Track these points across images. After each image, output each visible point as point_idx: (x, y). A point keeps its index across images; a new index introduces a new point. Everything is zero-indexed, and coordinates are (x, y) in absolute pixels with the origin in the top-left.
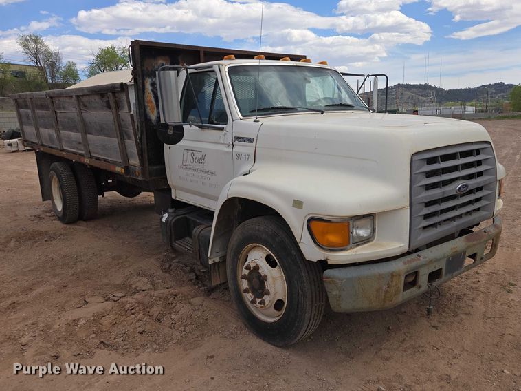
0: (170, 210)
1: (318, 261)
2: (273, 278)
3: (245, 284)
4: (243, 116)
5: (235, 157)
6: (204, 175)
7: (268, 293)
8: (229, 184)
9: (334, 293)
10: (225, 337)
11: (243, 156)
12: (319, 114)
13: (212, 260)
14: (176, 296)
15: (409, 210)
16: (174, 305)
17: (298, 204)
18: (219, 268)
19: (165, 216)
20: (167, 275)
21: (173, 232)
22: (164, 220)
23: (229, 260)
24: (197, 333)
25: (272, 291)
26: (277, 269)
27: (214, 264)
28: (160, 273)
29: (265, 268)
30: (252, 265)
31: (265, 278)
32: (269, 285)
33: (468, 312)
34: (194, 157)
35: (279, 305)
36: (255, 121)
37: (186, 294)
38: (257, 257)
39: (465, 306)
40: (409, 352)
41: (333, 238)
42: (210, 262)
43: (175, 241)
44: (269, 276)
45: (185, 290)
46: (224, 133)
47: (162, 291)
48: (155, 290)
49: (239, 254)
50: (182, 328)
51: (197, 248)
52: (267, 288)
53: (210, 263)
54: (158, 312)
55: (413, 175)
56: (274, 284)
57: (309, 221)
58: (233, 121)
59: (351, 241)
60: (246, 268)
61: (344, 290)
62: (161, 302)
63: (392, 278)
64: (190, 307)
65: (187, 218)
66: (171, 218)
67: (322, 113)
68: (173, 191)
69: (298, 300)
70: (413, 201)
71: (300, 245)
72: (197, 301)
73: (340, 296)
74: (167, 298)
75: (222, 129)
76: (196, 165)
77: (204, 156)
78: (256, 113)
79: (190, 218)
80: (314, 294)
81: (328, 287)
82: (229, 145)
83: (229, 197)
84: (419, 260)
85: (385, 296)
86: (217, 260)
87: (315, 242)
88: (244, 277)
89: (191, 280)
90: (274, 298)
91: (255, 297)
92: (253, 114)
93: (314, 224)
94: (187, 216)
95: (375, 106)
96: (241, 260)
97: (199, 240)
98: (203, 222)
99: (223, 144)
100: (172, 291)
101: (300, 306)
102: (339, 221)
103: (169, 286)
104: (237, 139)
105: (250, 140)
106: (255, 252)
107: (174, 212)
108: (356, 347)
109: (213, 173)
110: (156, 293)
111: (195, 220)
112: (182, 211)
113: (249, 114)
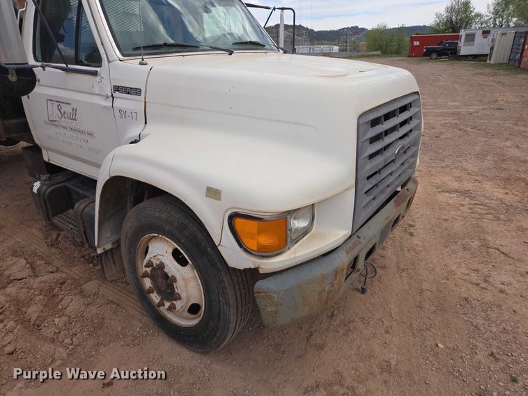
0: (44, 177)
1: (245, 269)
2: (184, 280)
3: (148, 283)
4: (123, 55)
5: (117, 114)
6: (79, 135)
7: (179, 298)
8: (110, 155)
9: (269, 310)
10: (128, 345)
11: (128, 114)
12: (227, 54)
13: (102, 248)
14: (63, 283)
15: (354, 188)
16: (60, 297)
17: (213, 193)
18: (112, 255)
19: (37, 185)
20: (54, 250)
21: (48, 206)
22: (35, 190)
23: (124, 249)
24: (91, 343)
25: (183, 295)
26: (188, 268)
27: (106, 252)
28: (43, 249)
29: (172, 267)
30: (155, 262)
31: (174, 279)
32: (180, 288)
33: (383, 265)
34: (62, 111)
35: (194, 309)
36: (141, 64)
37: (77, 277)
38: (161, 251)
39: (378, 257)
40: (341, 332)
41: (265, 240)
42: (99, 251)
43: (54, 216)
44: (178, 277)
45: (76, 271)
46: (98, 79)
47: (44, 278)
48: (36, 276)
49: (137, 244)
50: (68, 341)
51: (82, 229)
52: (176, 291)
53: (99, 253)
54: (36, 315)
55: (360, 144)
56: (186, 287)
57: (232, 218)
58: (109, 62)
59: (289, 240)
60: (147, 266)
61: (281, 305)
62: (42, 297)
63: (336, 276)
64: (82, 301)
65: (66, 188)
66: (45, 188)
67: (230, 54)
68: (44, 152)
69: (219, 309)
70: (359, 177)
71: (219, 248)
72: (90, 287)
73: (276, 313)
74: (51, 289)
75: (95, 74)
76: (66, 122)
77: (75, 110)
78: (142, 51)
79: (71, 187)
80: (239, 300)
81: (261, 303)
82: (108, 97)
83: (113, 175)
84: (360, 242)
85: (327, 297)
86: (109, 246)
87: (241, 245)
88: (146, 275)
89: (84, 257)
90: (187, 303)
91: (162, 300)
92: (138, 52)
93: (238, 222)
94: (67, 184)
95: (282, 45)
96: (141, 250)
97: (83, 220)
98: (87, 194)
99: (99, 95)
100: (57, 276)
101: (222, 315)
102: (274, 219)
103: (54, 269)
104: (117, 89)
105: (136, 92)
106: (158, 244)
107: (50, 178)
108: (284, 334)
109: (91, 134)
110: (35, 283)
111: (77, 190)
112: (60, 177)
113: (130, 52)
